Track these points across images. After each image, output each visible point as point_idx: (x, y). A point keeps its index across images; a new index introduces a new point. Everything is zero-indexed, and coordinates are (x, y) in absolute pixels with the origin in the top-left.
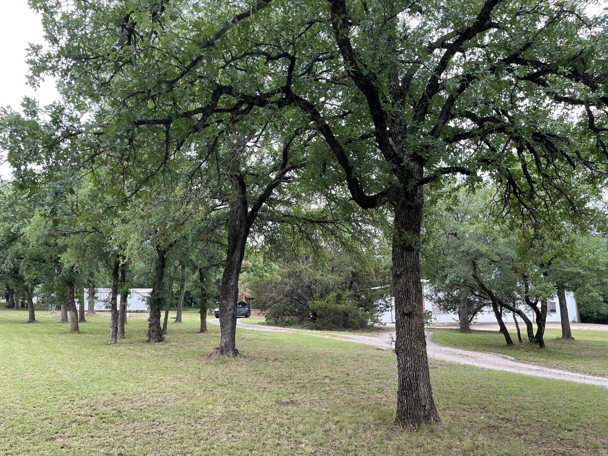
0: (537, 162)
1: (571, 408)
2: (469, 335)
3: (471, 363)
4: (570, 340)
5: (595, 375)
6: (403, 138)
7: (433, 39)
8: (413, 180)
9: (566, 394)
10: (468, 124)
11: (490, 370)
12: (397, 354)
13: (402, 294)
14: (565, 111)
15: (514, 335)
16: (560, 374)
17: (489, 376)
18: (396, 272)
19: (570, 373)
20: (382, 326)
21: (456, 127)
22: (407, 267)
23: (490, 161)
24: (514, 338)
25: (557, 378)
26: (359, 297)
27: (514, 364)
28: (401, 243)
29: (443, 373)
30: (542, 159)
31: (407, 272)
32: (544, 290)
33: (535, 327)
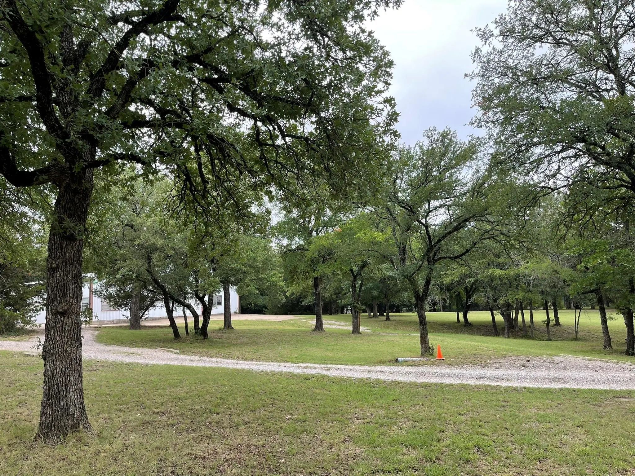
0: (213, 164)
1: (222, 392)
2: (138, 332)
3: (136, 361)
4: (230, 330)
5: (246, 359)
6: (73, 110)
7: (117, 11)
8: (81, 160)
9: (219, 380)
10: (151, 112)
11: (154, 365)
12: (44, 359)
13: (57, 290)
14: (237, 121)
15: (182, 328)
16: (217, 362)
17: (152, 372)
18: (52, 264)
19: (226, 360)
20: (35, 328)
21: (136, 112)
22: (66, 259)
23: (166, 154)
24: (182, 331)
25: (214, 366)
26: (7, 294)
27: (178, 356)
28: (61, 231)
29: (103, 374)
30: (216, 161)
31: (66, 264)
32: (211, 284)
33: (201, 319)
